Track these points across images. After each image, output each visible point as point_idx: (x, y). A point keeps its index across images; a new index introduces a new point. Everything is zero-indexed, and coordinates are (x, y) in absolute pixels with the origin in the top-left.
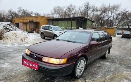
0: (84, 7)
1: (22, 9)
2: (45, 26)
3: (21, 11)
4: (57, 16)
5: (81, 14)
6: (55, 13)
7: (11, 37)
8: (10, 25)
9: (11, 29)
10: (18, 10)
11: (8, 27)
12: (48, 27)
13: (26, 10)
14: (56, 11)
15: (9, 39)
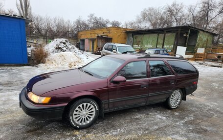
0: (201, 6)
1: (94, 17)
2: (109, 45)
3: (92, 20)
4: (146, 25)
5: (194, 20)
6: (143, 21)
7: (57, 61)
8: (64, 43)
9: (64, 49)
10: (89, 18)
11: (62, 46)
12: (113, 46)
13: (100, 18)
14: (145, 16)
15: (54, 63)
